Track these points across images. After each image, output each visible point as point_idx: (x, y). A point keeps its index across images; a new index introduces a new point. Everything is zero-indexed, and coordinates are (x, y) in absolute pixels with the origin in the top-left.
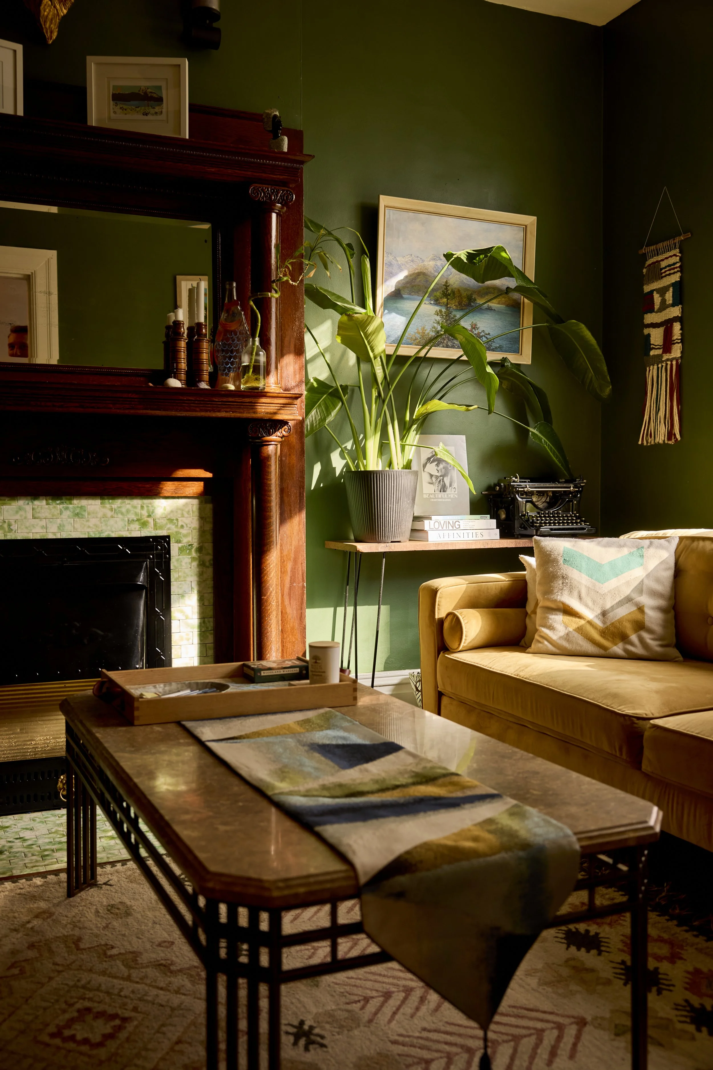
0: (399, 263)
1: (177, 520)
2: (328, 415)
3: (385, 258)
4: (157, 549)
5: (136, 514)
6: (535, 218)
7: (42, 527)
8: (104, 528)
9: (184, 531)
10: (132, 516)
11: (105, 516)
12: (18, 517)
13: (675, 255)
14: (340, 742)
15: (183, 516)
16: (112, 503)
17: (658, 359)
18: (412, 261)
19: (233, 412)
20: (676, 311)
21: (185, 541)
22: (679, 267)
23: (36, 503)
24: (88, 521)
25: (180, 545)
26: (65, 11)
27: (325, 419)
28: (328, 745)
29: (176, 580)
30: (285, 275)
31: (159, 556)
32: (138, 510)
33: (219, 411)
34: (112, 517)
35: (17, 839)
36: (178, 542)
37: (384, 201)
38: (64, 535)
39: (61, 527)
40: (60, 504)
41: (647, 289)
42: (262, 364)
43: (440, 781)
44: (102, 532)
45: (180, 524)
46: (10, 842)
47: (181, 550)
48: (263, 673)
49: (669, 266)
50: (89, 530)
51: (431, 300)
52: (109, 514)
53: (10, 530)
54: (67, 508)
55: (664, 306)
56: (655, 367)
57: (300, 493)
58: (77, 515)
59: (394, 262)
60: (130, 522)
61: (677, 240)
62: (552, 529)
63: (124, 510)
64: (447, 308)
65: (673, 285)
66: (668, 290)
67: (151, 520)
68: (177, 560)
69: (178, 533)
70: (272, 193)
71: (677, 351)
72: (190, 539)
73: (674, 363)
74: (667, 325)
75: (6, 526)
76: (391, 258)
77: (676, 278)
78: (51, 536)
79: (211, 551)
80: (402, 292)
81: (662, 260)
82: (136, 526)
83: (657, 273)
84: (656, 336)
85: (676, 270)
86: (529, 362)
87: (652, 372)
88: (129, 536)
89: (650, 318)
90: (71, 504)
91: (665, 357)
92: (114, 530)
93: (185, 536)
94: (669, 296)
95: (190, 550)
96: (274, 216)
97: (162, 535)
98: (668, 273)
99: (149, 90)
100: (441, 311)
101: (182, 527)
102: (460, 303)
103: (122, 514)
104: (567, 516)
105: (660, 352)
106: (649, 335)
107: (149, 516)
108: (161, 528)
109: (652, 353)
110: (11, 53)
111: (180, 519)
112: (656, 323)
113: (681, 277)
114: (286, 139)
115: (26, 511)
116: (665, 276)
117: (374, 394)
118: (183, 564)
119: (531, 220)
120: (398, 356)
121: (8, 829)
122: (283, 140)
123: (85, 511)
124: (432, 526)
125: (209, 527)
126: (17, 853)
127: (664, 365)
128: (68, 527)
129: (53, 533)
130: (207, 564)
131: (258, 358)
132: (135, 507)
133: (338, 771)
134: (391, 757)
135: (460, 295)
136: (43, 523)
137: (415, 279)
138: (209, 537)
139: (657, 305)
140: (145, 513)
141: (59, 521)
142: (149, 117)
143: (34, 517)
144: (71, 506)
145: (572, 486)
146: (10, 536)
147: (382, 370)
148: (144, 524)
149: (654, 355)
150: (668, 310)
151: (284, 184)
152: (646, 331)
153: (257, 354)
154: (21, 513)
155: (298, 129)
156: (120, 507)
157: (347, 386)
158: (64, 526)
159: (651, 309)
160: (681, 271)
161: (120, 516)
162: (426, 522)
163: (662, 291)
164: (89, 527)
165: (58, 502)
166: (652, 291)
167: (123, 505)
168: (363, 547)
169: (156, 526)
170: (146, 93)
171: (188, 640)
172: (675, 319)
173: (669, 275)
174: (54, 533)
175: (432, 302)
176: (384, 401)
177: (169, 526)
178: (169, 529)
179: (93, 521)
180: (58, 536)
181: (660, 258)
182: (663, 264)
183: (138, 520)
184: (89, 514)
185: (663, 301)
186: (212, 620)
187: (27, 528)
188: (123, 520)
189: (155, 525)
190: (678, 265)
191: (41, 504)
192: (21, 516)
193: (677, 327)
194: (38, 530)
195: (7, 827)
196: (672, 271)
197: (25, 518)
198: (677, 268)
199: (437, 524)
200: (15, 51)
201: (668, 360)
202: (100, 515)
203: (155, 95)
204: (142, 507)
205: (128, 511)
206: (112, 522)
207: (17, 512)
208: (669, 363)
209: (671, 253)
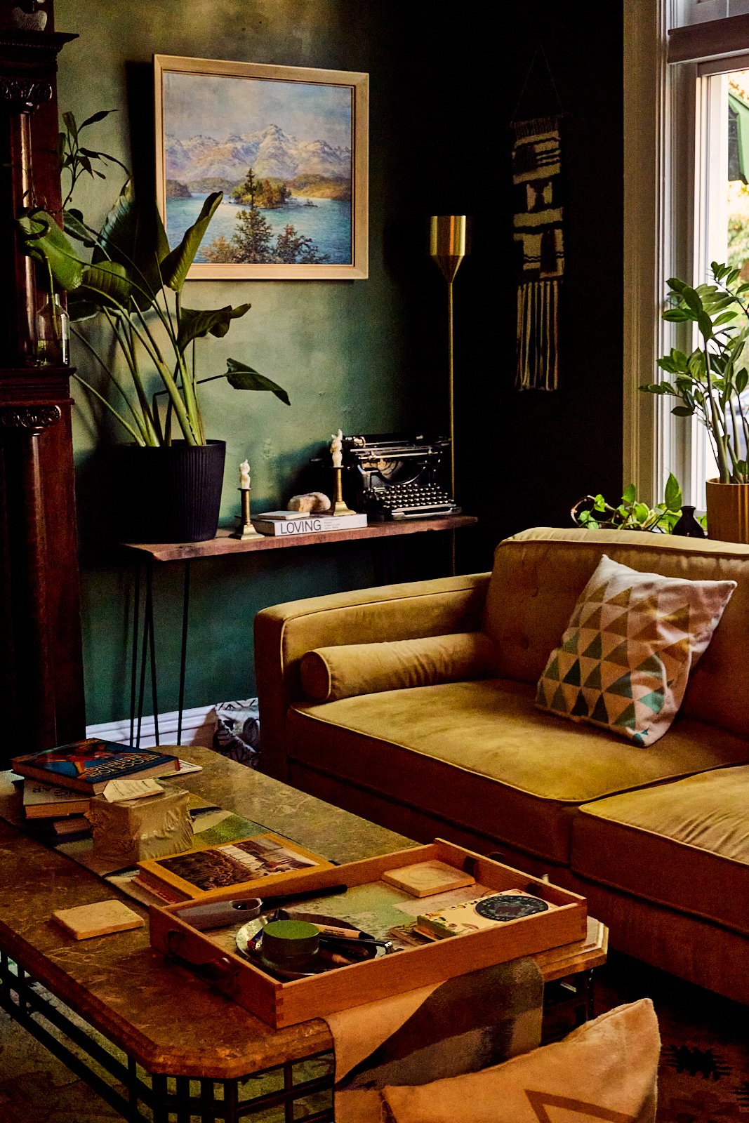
0: (185, 148)
3: (165, 143)
6: (368, 74)
13: (553, 139)
17: (533, 276)
18: (203, 144)
20: (555, 215)
22: (559, 155)
37: (159, 63)
41: (517, 180)
49: (547, 152)
51: (230, 198)
55: (540, 206)
56: (530, 285)
59: (177, 147)
61: (557, 118)
62: (406, 513)
64: (252, 208)
65: (553, 178)
66: (547, 185)
70: (21, 88)
71: (559, 268)
73: (555, 283)
74: (546, 230)
76: (173, 142)
77: (554, 169)
80: (191, 190)
81: (537, 143)
83: (529, 160)
84: (532, 245)
85: (555, 159)
86: (367, 277)
87: (525, 291)
89: (522, 220)
91: (543, 275)
94: (548, 195)
96: (23, 117)
98: (544, 161)
100: (244, 213)
102: (270, 200)
104: (425, 491)
105: (537, 265)
106: (521, 243)
109: (526, 267)
112: (530, 227)
113: (561, 169)
114: (44, 14)
116: (543, 165)
119: (361, 79)
122: (40, 17)
127: (542, 284)
135: (270, 190)
137: (208, 169)
139: (531, 202)
145: (430, 448)
149: (528, 270)
150: (546, 212)
152: (517, 237)
159: (524, 209)
160: (560, 161)
163: (539, 185)
166: (524, 184)
168: (161, 552)
172: (556, 225)
173: (547, 164)
175: (232, 201)
181: (533, 139)
182: (539, 148)
185: (539, 199)
190: (557, 153)
193: (559, 233)
196: (550, 160)
198: (555, 156)
201: (545, 280)
208: (548, 283)
209: (547, 136)
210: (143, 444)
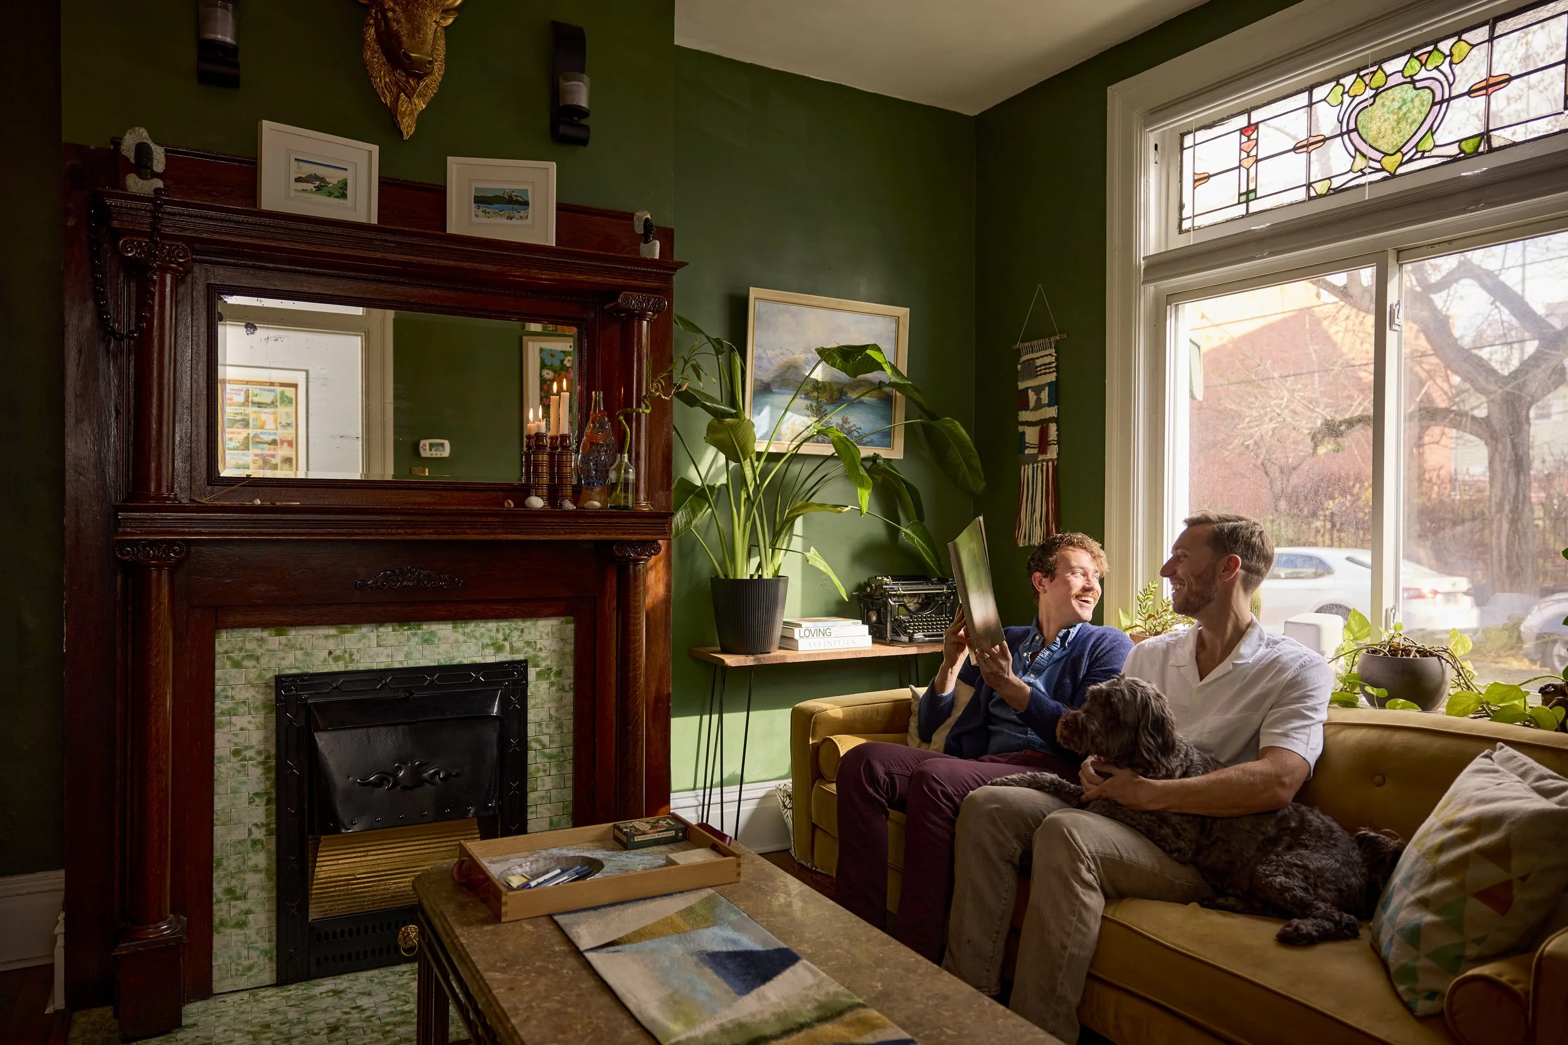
0: (769, 356)
1: (535, 642)
2: (694, 518)
3: (754, 351)
4: (514, 675)
5: (491, 638)
6: (908, 309)
7: (388, 656)
8: (455, 654)
9: (542, 654)
10: (487, 641)
11: (457, 641)
12: (360, 645)
13: (1050, 355)
14: (731, 948)
15: (541, 638)
16: (465, 627)
17: (1033, 459)
18: (782, 354)
19: (600, 534)
20: (1052, 412)
21: (543, 664)
22: (1055, 367)
23: (382, 629)
24: (438, 647)
25: (538, 669)
26: (424, 106)
27: (691, 522)
28: (718, 953)
29: (534, 707)
30: (657, 390)
31: (516, 683)
32: (493, 634)
33: (585, 533)
34: (465, 642)
35: (353, 1008)
36: (536, 666)
37: (754, 292)
38: (412, 664)
39: (408, 655)
40: (408, 629)
41: (1022, 386)
42: (631, 481)
43: (848, 1017)
44: (453, 658)
45: (539, 646)
46: (346, 1013)
47: (539, 675)
48: (636, 839)
49: (1044, 365)
50: (439, 657)
52: (462, 638)
53: (352, 660)
54: (415, 635)
55: (1039, 405)
56: (1031, 466)
57: (666, 608)
58: (426, 641)
59: (764, 355)
60: (485, 646)
61: (1053, 339)
62: (925, 636)
63: (477, 634)
64: (818, 402)
65: (1049, 384)
66: (1044, 390)
67: (507, 644)
68: (535, 686)
69: (536, 656)
70: (644, 301)
71: (1053, 453)
72: (548, 662)
73: (1050, 464)
74: (1043, 424)
75: (347, 656)
76: (760, 351)
77: (1052, 377)
78: (397, 665)
79: (571, 675)
80: (772, 386)
81: (1038, 358)
82: (491, 651)
83: (1032, 371)
84: (1031, 435)
85: (1051, 370)
86: (902, 457)
87: (1027, 471)
88: (483, 662)
89: (1024, 416)
90: (420, 629)
91: (1040, 458)
92: (466, 655)
93: (544, 659)
94: (1045, 396)
95: (549, 674)
96: (645, 323)
97: (518, 659)
98: (1043, 371)
99: (514, 194)
100: (811, 405)
101: (541, 649)
102: (831, 397)
103: (476, 638)
104: (940, 620)
105: (1036, 451)
106: (1024, 433)
107: (505, 639)
108: (518, 651)
109: (1027, 452)
110: (366, 154)
111: (538, 642)
112: (1032, 422)
113: (1057, 377)
114: (658, 243)
115: (369, 639)
116: (1041, 375)
117: (744, 496)
118: (541, 689)
119: (904, 312)
120: (769, 453)
121: (342, 995)
122: (655, 245)
123: (435, 636)
124: (802, 635)
125: (570, 648)
126: (355, 1028)
127: (1040, 465)
128: (416, 655)
129: (399, 661)
130: (567, 688)
131: (627, 476)
132: (490, 631)
133: (734, 1000)
134: (788, 974)
135: (831, 389)
136: (389, 651)
137: (785, 372)
138: (570, 660)
139: (1032, 404)
140: (500, 636)
141: (406, 649)
142: (514, 221)
143: (379, 645)
144: (420, 631)
145: (945, 587)
146: (352, 667)
147: (751, 471)
148: (499, 649)
149: (1029, 454)
150: (1043, 410)
151: (655, 291)
152: (1021, 429)
153: (627, 472)
154: (365, 641)
155: (669, 227)
156: (474, 631)
157: (714, 486)
158: (411, 654)
159: (1025, 406)
160: (1057, 372)
161: (473, 640)
162: (796, 630)
163: (1038, 390)
164: (439, 653)
165: (405, 628)
166: (1027, 389)
167: (477, 628)
168: (731, 660)
169: (513, 650)
170: (510, 197)
171: (545, 771)
172: (1051, 420)
173: (1045, 374)
174: (401, 662)
175: (804, 399)
176: (753, 504)
177: (526, 649)
178: (526, 653)
179: (444, 647)
180: (405, 665)
181: (1034, 355)
182: (1038, 362)
183: (493, 644)
184: (439, 640)
185: (1039, 400)
186: (571, 748)
187: (370, 657)
188: (476, 644)
189: (512, 648)
190: (1054, 365)
191: (387, 630)
192: (364, 644)
193: (1053, 428)
194: (383, 659)
195: (342, 992)
196: (1048, 371)
197: (369, 646)
198: (1052, 367)
199: (807, 633)
200: (370, 152)
201: (1043, 461)
202: (452, 640)
203: (520, 199)
204: (498, 630)
205: (482, 635)
206: (464, 647)
207: (360, 641)
208: (1045, 464)
209: (1047, 352)
210: (722, 577)
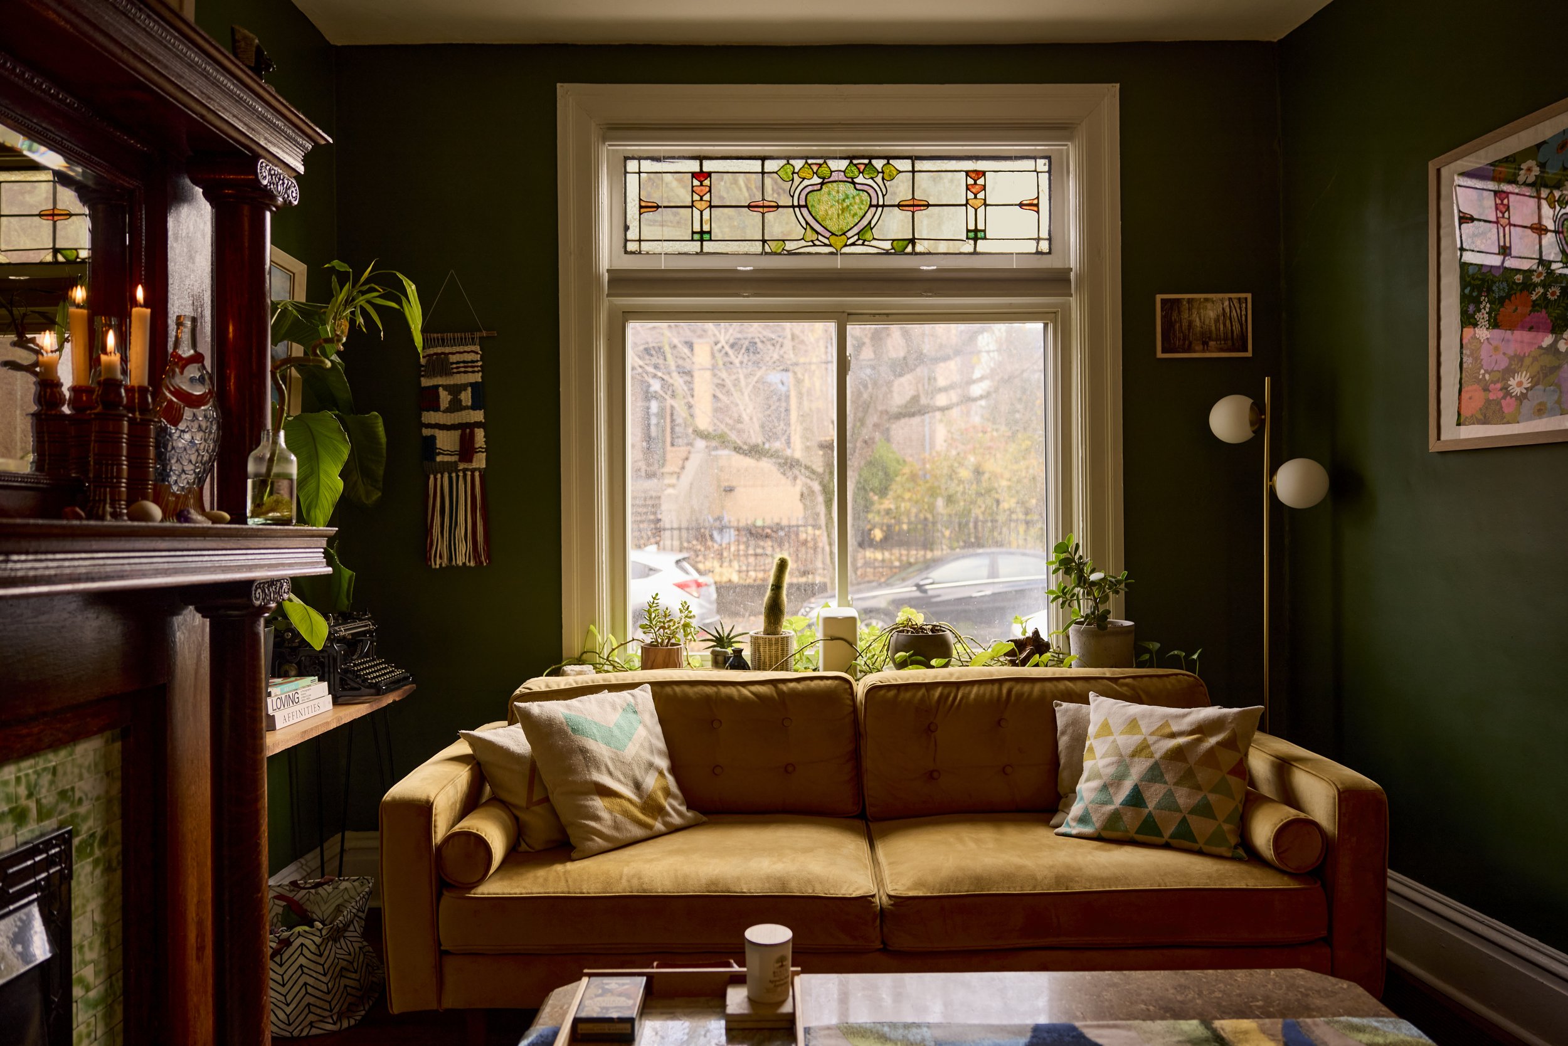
1: (73, 788)
6: (305, 265)
9: (82, 810)
13: (473, 352)
15: (81, 778)
17: (451, 468)
20: (478, 416)
21: (87, 826)
22: (481, 366)
25: (81, 840)
29: (78, 913)
32: (12, 788)
36: (79, 834)
41: (426, 382)
45: (78, 796)
47: (81, 852)
49: (464, 362)
55: (456, 406)
56: (446, 475)
61: (477, 335)
65: (474, 386)
66: (465, 390)
69: (78, 817)
71: (480, 461)
72: (92, 820)
73: (477, 474)
74: (466, 431)
77: (476, 377)
79: (119, 836)
81: (451, 353)
82: (9, 825)
83: (442, 367)
84: (447, 441)
85: (476, 369)
87: (439, 482)
89: (432, 417)
91: (461, 466)
93: (87, 817)
94: (466, 397)
95: (93, 844)
98: (463, 369)
101: (80, 800)
105: (453, 458)
106: (433, 438)
107: (30, 795)
108: (49, 813)
109: (439, 459)
111: (77, 787)
112: (444, 425)
113: (482, 377)
116: (458, 373)
125: (116, 788)
127: (460, 474)
130: (114, 863)
138: (118, 810)
139: (445, 404)
140: (22, 791)
148: (21, 818)
149: (443, 462)
150: (464, 413)
152: (427, 432)
159: (436, 407)
160: (482, 371)
163: (454, 389)
166: (436, 387)
169: (40, 815)
172: (478, 425)
173: (465, 372)
177: (61, 806)
178: (61, 811)
181: (447, 350)
182: (453, 358)
183: (11, 811)
185: (456, 401)
190: (480, 363)
193: (480, 434)
196: (470, 369)
198: (477, 366)
199: (278, 703)
201: (465, 471)
204: (18, 780)
208: (469, 473)
209: (473, 348)
